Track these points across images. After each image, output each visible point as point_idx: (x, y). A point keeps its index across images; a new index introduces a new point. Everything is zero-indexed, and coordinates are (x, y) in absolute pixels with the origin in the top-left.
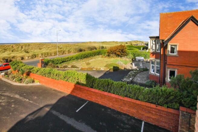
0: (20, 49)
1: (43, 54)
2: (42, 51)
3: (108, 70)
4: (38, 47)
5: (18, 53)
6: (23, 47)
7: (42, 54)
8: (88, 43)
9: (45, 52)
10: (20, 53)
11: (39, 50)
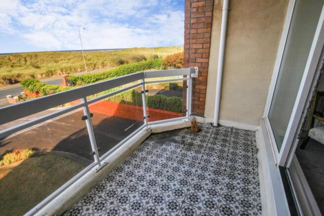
0: (24, 62)
1: (64, 70)
2: (59, 65)
3: (163, 88)
4: (52, 59)
5: (22, 69)
6: (27, 59)
7: (62, 70)
8: (132, 51)
9: (66, 66)
10: (26, 69)
11: (55, 64)
